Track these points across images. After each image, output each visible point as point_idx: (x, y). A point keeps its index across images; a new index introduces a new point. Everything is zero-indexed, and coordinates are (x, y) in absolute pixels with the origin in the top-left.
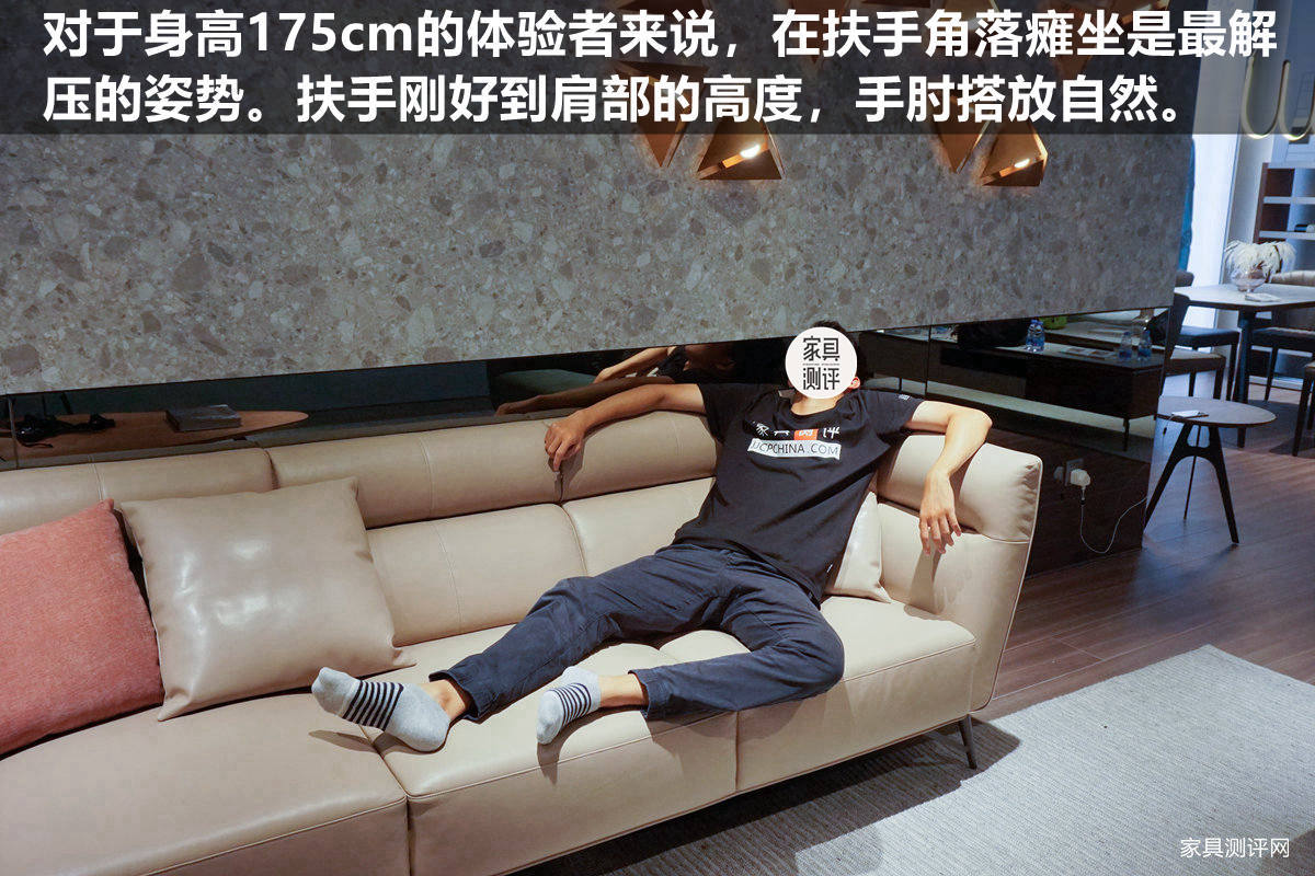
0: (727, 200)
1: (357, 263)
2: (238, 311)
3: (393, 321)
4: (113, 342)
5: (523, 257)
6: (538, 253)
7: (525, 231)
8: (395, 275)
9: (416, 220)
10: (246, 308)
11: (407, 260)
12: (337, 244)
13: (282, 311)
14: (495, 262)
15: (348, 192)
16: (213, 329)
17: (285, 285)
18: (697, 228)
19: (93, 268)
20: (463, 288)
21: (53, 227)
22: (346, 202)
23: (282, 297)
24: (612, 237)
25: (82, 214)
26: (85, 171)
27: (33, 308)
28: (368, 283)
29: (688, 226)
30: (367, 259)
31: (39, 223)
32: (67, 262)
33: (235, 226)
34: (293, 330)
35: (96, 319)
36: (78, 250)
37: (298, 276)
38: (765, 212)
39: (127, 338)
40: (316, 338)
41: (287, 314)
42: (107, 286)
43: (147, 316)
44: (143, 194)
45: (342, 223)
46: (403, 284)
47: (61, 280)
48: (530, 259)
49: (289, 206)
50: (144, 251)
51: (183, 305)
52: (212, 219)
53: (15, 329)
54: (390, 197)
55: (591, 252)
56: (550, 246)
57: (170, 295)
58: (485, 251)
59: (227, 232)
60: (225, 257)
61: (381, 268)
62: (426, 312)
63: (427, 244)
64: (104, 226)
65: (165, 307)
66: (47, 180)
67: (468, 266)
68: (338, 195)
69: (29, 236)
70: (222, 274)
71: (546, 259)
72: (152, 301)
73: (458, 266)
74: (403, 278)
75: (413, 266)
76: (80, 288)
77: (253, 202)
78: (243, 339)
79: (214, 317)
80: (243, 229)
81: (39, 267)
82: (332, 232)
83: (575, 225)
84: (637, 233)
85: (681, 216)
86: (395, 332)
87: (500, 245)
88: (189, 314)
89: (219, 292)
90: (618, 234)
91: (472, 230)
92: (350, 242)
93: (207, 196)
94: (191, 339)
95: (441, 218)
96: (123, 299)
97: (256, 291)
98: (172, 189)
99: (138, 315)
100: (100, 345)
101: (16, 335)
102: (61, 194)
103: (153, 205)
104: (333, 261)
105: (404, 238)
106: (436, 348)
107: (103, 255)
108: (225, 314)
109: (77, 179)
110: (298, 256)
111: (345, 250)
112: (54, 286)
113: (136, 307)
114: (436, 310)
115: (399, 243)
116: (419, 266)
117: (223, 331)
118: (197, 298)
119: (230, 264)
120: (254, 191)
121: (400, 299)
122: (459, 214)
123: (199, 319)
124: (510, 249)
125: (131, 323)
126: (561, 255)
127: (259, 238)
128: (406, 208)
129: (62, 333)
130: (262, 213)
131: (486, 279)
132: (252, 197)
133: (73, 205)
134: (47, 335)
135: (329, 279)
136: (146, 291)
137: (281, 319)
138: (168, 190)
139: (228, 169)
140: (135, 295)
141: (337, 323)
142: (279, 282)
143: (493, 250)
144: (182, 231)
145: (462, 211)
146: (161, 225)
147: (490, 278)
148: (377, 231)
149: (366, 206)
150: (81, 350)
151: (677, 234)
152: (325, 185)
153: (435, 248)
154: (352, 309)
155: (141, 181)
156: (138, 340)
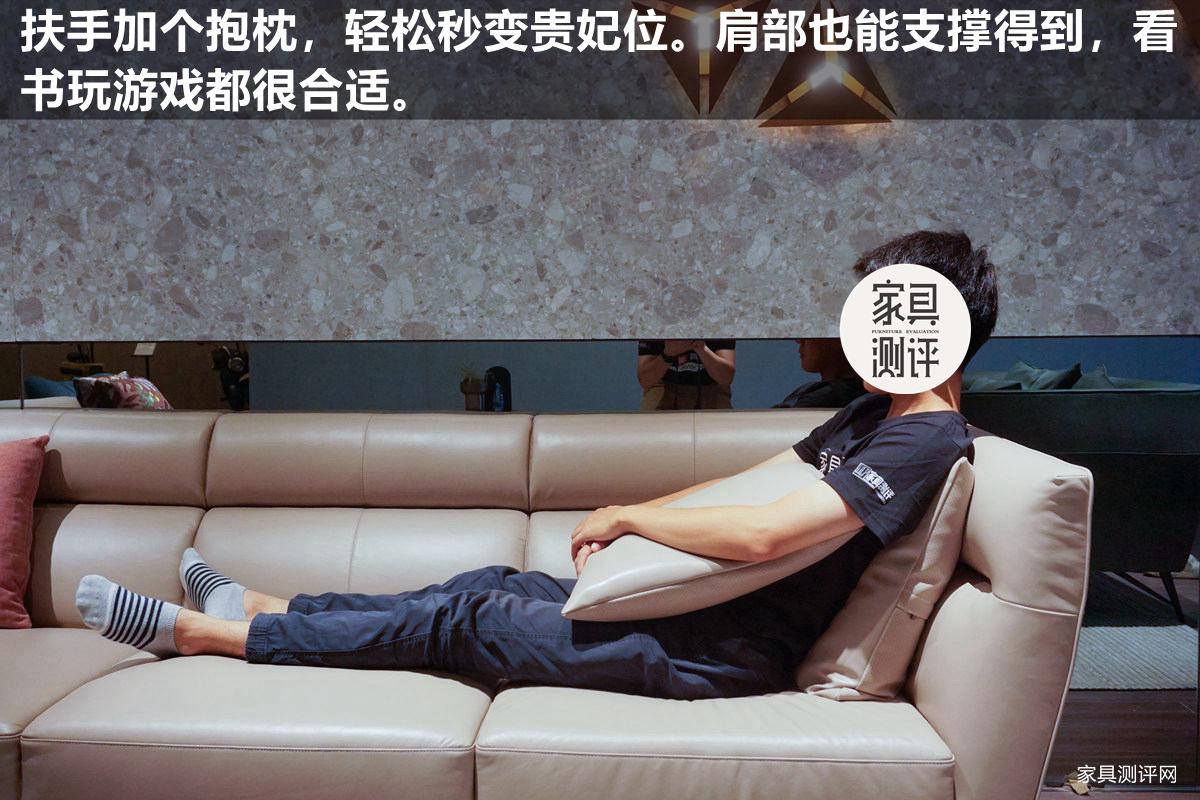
0: (808, 153)
1: (329, 229)
2: (211, 273)
3: (367, 292)
4: (102, 298)
5: (520, 224)
6: (539, 220)
7: (523, 195)
8: (370, 242)
9: (394, 183)
10: (219, 270)
11: (383, 226)
12: (310, 209)
13: (254, 275)
14: (485, 229)
15: (322, 154)
16: (187, 291)
17: (258, 249)
18: (762, 189)
19: (89, 230)
20: (448, 258)
21: (60, 194)
22: (320, 165)
23: (253, 261)
24: (637, 201)
25: (82, 180)
26: (87, 143)
27: (41, 265)
28: (339, 250)
29: (748, 187)
30: (341, 225)
31: (50, 190)
32: (69, 224)
33: (212, 190)
34: (263, 296)
35: (88, 277)
36: (78, 213)
37: (269, 240)
38: (871, 168)
39: (114, 296)
40: (285, 305)
41: (259, 278)
42: (100, 247)
43: (131, 276)
44: (133, 162)
45: (315, 187)
46: (379, 252)
47: (63, 241)
48: (529, 227)
49: (262, 170)
50: (132, 215)
51: (163, 267)
52: (192, 184)
53: (25, 282)
54: (366, 160)
55: (608, 218)
56: (556, 212)
57: (151, 256)
58: (473, 217)
59: (204, 196)
60: (201, 221)
61: (355, 233)
62: (404, 282)
63: (405, 209)
64: (99, 192)
65: (147, 268)
66: (58, 152)
67: (453, 234)
68: (312, 159)
69: (41, 202)
70: (198, 237)
71: (549, 227)
72: (136, 262)
73: (441, 233)
74: (378, 245)
75: (391, 232)
76: (78, 247)
77: (230, 167)
78: (215, 303)
79: (189, 279)
80: (219, 194)
81: (48, 228)
82: (305, 196)
83: (587, 188)
84: (673, 196)
85: (736, 175)
86: (369, 303)
87: (491, 211)
88: (167, 275)
89: (194, 254)
90: (646, 197)
91: (458, 194)
92: (323, 206)
93: (188, 162)
94: (168, 300)
95: (422, 180)
96: (112, 260)
97: (229, 254)
98: (157, 156)
99: (124, 275)
100: (91, 301)
101: (27, 288)
102: (68, 164)
103: (140, 171)
104: (305, 227)
105: (381, 202)
106: (415, 324)
107: (97, 219)
108: (199, 276)
109: (81, 149)
110: (270, 220)
111: (317, 215)
112: (58, 245)
113: (122, 267)
114: (415, 281)
115: (374, 207)
116: (397, 233)
117: (196, 293)
118: (175, 261)
119: (206, 227)
120: (231, 157)
121: (375, 268)
122: (442, 177)
123: (176, 280)
124: (503, 215)
125: (118, 282)
126: (568, 221)
127: (234, 202)
128: (383, 170)
129: (61, 288)
130: (237, 177)
131: (474, 249)
132: (227, 162)
133: (77, 173)
134: (50, 290)
135: (300, 244)
136: (131, 252)
137: (252, 284)
138: (154, 158)
139: (208, 136)
140: (122, 256)
141: (307, 289)
142: (251, 246)
143: (483, 216)
144: (164, 196)
145: (446, 173)
146: (147, 190)
147: (480, 247)
148: (351, 195)
149: (341, 168)
150: (75, 305)
151: (732, 196)
152: (299, 149)
153: (416, 213)
154: (323, 277)
155: (132, 150)
156: (123, 299)
